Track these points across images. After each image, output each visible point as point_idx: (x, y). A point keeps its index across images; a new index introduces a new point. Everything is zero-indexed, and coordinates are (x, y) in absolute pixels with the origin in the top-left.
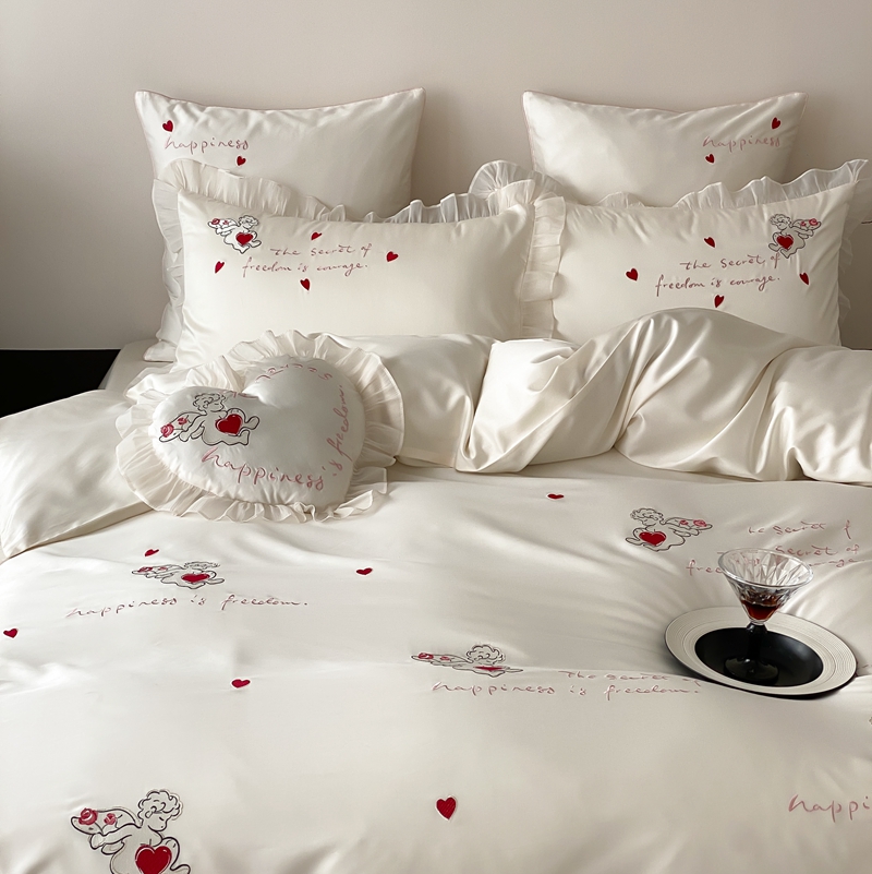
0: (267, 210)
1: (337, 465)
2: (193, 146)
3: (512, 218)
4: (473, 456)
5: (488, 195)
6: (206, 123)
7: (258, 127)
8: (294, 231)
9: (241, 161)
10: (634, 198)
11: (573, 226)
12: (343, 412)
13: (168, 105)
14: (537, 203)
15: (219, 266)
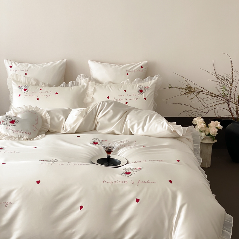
0: (32, 84)
1: (34, 130)
2: (16, 71)
3: (84, 86)
4: (64, 130)
5: (79, 81)
6: (19, 66)
7: (30, 67)
8: (36, 88)
9: (26, 74)
10: (111, 82)
11: (96, 87)
12: (37, 120)
13: (11, 62)
14: (89, 83)
15: (20, 95)
